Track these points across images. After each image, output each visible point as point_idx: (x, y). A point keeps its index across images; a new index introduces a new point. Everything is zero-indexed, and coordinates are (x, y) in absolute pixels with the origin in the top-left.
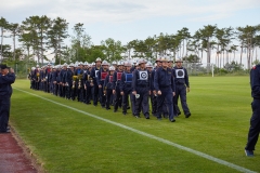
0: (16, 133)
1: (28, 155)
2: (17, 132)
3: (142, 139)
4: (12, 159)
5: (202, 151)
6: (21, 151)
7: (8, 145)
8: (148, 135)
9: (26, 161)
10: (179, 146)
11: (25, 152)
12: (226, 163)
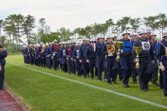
0: (9, 89)
1: (19, 103)
3: (93, 90)
4: (9, 106)
5: (132, 95)
6: (14, 100)
7: (5, 97)
8: (96, 87)
9: (19, 107)
10: (117, 93)
11: (17, 101)
12: (149, 102)
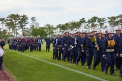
2: (6, 69)
3: (68, 71)
7: (2, 76)
8: (70, 69)
11: (11, 79)
